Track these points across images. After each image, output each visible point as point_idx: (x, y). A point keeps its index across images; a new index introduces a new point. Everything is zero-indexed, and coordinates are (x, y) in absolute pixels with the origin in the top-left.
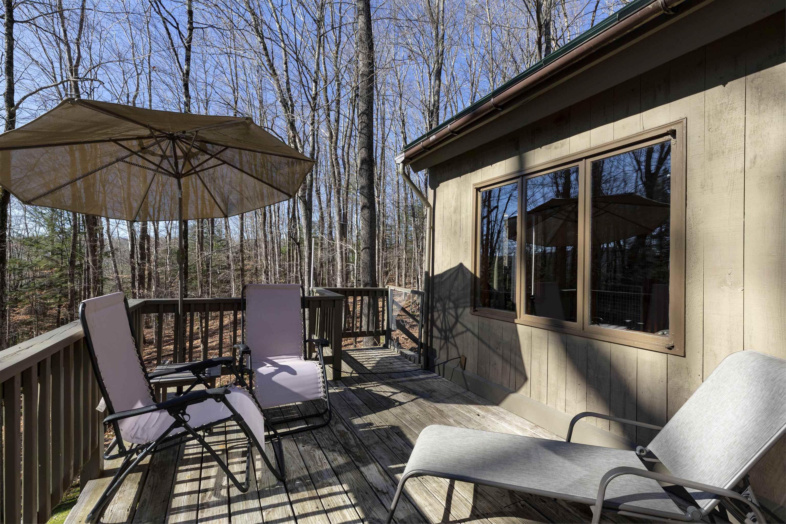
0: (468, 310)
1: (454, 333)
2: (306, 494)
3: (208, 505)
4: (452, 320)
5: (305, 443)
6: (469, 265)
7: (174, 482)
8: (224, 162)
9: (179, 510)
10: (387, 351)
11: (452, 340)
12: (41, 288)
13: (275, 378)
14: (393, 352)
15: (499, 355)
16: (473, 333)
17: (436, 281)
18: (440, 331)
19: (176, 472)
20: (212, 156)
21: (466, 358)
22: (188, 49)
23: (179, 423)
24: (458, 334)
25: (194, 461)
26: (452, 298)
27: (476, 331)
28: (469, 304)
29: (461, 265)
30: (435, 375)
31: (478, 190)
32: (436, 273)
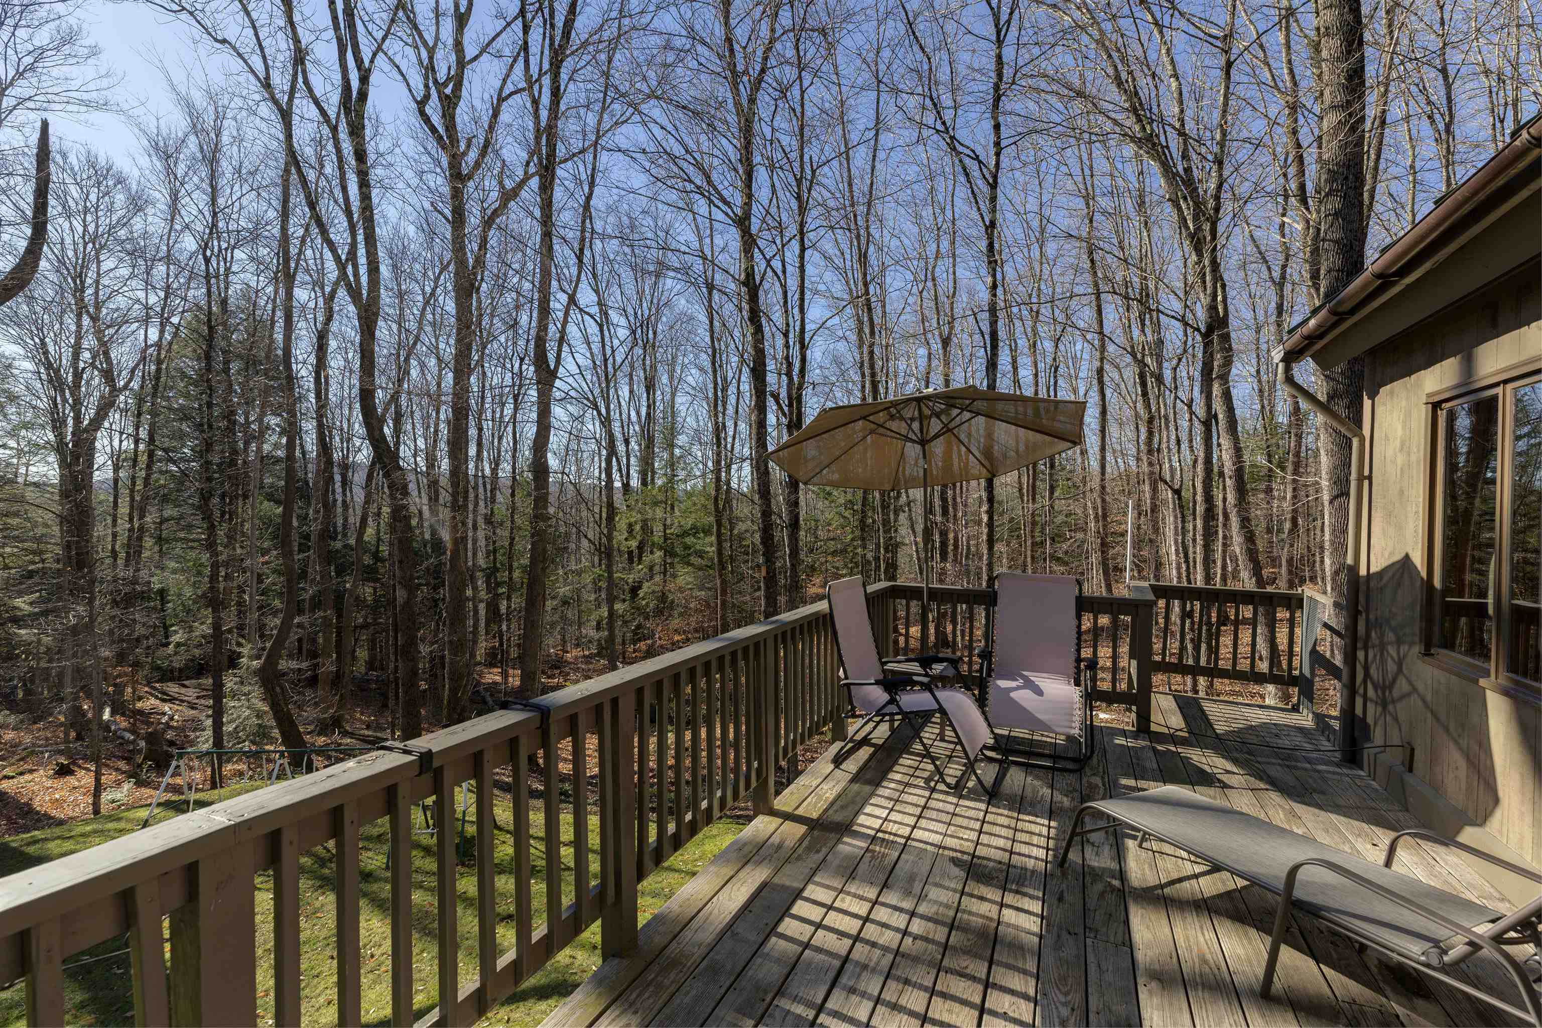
0: (1417, 649)
1: (1396, 693)
2: (1006, 812)
3: (915, 786)
4: (1391, 667)
5: (1037, 777)
6: (1418, 559)
7: (895, 762)
8: (978, 414)
9: (893, 780)
10: (1295, 716)
11: (1391, 708)
12: (834, 553)
13: (1012, 695)
14: (1305, 719)
15: (1461, 749)
16: (1424, 701)
17: (1372, 584)
18: (1376, 687)
19: (900, 757)
20: (962, 410)
21: (1413, 750)
22: (994, 186)
23: (892, 701)
24: (1402, 697)
25: (918, 755)
26: (1393, 623)
27: (1429, 698)
28: (1417, 639)
29: (1407, 556)
30: (1362, 773)
31: (1436, 406)
32: (1372, 570)
